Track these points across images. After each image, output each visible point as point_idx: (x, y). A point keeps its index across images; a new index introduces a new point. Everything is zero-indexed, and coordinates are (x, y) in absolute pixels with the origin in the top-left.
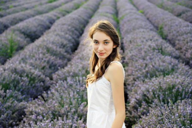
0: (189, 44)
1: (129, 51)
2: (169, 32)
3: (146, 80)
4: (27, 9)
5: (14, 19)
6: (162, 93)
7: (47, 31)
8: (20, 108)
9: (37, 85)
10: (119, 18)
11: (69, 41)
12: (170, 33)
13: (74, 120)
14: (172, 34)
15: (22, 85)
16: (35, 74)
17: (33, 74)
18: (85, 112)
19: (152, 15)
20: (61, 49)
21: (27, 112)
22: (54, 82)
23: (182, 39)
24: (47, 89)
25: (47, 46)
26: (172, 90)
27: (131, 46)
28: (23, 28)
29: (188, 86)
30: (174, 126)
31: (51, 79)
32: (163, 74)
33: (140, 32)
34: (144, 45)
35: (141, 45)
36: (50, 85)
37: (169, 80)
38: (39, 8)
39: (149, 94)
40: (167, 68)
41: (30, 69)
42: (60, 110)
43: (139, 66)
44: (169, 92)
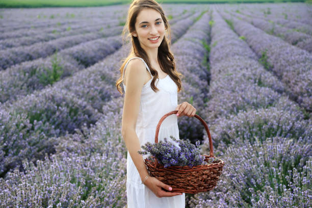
0: (301, 75)
1: (216, 82)
2: (276, 61)
3: (230, 115)
4: (88, 32)
5: (69, 42)
6: (247, 130)
7: (108, 56)
8: (49, 144)
9: (79, 117)
10: (211, 46)
12: (277, 63)
14: (279, 64)
15: (58, 117)
16: (79, 103)
17: (76, 103)
19: (256, 41)
21: (58, 149)
23: (292, 69)
24: (92, 122)
25: (103, 72)
26: (262, 126)
27: (220, 76)
28: (77, 52)
29: (286, 122)
31: (100, 111)
32: (254, 108)
33: (235, 59)
34: (236, 74)
35: (232, 74)
36: (97, 119)
38: (104, 31)
39: (230, 132)
40: (263, 101)
41: (73, 97)
42: (102, 146)
43: (224, 99)
44: (258, 128)
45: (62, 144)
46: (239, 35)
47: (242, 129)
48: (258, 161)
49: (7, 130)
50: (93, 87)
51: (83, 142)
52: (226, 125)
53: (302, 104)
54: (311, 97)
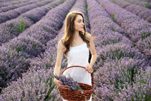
0: (129, 25)
1: (93, 29)
2: (118, 17)
3: (103, 46)
5: (24, 9)
6: (112, 54)
7: (43, 17)
8: (27, 62)
9: (37, 49)
10: (88, 9)
11: (57, 23)
12: (118, 18)
14: (119, 19)
15: (28, 49)
16: (36, 42)
18: (66, 65)
19: (108, 7)
20: (52, 28)
21: (31, 64)
22: (48, 47)
23: (125, 22)
24: (43, 51)
25: (44, 26)
26: (118, 52)
27: (95, 26)
28: (29, 15)
29: (127, 50)
30: (117, 72)
31: (46, 45)
32: (113, 43)
33: (101, 17)
34: (102, 25)
35: (100, 25)
36: (45, 49)
37: (117, 46)
38: (39, 3)
39: (104, 54)
40: (116, 39)
41: (33, 39)
42: (51, 63)
43: (99, 38)
44: (116, 53)
45: (33, 62)
46: (100, 4)
47: (109, 53)
48: (120, 70)
49: (8, 57)
50: (41, 33)
51: (41, 61)
52: (102, 51)
53: (131, 39)
54: (135, 35)
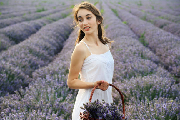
0: (169, 51)
3: (124, 80)
4: (15, 16)
5: (1, 24)
6: (139, 92)
7: (32, 35)
9: (15, 81)
11: (53, 44)
12: (151, 41)
13: (49, 113)
14: (153, 42)
16: (15, 71)
17: (13, 71)
18: (61, 107)
19: (135, 25)
20: (44, 51)
22: (33, 80)
23: (162, 46)
24: (26, 85)
25: (30, 47)
26: (149, 89)
28: (9, 32)
29: (165, 86)
31: (31, 77)
32: (141, 75)
33: (123, 38)
34: (125, 49)
35: (122, 50)
36: (29, 82)
38: (27, 16)
39: (126, 93)
40: (146, 70)
41: (10, 66)
42: (36, 104)
43: (118, 68)
44: (146, 91)
45: (5, 102)
46: (122, 21)
47: (135, 90)
48: (152, 116)
50: (24, 58)
51: (20, 100)
52: (123, 87)
53: (172, 72)
54: (178, 67)
